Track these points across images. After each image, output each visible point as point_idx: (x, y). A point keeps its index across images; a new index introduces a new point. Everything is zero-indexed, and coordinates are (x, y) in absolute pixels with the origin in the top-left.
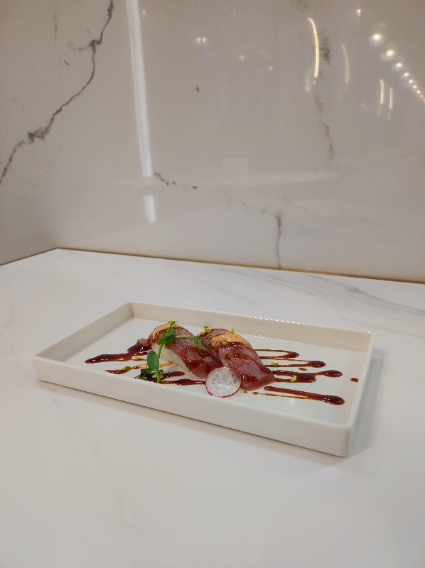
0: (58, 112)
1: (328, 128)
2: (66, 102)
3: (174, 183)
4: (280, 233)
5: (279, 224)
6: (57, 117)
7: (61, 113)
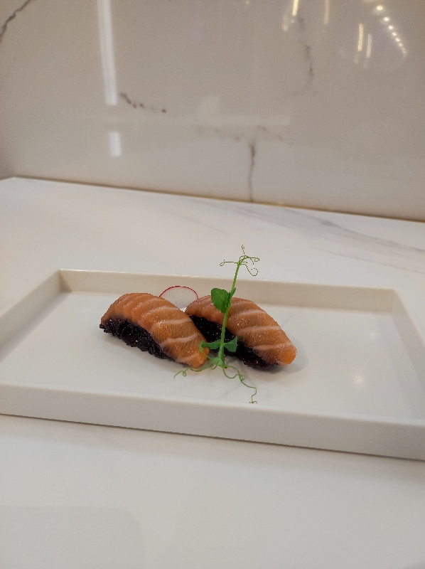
0: (11, 18)
1: (308, 48)
2: (20, 7)
3: (141, 105)
4: (253, 163)
5: (253, 153)
6: (10, 25)
7: (14, 20)
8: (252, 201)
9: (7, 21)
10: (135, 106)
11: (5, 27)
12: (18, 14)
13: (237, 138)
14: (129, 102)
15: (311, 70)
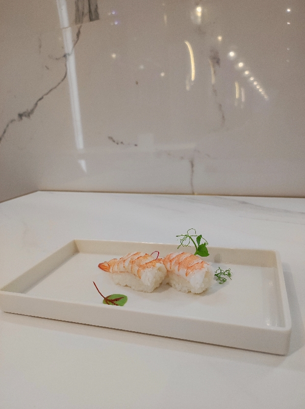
0: (40, 99)
2: (46, 93)
3: (122, 143)
4: (193, 171)
5: (192, 165)
6: (39, 103)
7: (43, 100)
8: (193, 194)
9: (38, 101)
10: (118, 144)
11: (36, 104)
12: (44, 97)
13: (182, 158)
14: (114, 141)
15: (223, 117)
